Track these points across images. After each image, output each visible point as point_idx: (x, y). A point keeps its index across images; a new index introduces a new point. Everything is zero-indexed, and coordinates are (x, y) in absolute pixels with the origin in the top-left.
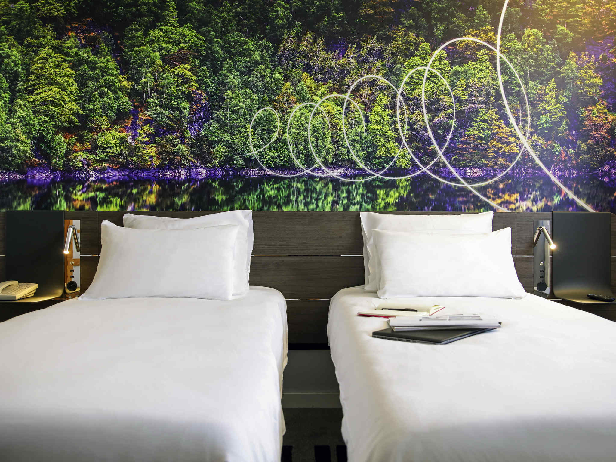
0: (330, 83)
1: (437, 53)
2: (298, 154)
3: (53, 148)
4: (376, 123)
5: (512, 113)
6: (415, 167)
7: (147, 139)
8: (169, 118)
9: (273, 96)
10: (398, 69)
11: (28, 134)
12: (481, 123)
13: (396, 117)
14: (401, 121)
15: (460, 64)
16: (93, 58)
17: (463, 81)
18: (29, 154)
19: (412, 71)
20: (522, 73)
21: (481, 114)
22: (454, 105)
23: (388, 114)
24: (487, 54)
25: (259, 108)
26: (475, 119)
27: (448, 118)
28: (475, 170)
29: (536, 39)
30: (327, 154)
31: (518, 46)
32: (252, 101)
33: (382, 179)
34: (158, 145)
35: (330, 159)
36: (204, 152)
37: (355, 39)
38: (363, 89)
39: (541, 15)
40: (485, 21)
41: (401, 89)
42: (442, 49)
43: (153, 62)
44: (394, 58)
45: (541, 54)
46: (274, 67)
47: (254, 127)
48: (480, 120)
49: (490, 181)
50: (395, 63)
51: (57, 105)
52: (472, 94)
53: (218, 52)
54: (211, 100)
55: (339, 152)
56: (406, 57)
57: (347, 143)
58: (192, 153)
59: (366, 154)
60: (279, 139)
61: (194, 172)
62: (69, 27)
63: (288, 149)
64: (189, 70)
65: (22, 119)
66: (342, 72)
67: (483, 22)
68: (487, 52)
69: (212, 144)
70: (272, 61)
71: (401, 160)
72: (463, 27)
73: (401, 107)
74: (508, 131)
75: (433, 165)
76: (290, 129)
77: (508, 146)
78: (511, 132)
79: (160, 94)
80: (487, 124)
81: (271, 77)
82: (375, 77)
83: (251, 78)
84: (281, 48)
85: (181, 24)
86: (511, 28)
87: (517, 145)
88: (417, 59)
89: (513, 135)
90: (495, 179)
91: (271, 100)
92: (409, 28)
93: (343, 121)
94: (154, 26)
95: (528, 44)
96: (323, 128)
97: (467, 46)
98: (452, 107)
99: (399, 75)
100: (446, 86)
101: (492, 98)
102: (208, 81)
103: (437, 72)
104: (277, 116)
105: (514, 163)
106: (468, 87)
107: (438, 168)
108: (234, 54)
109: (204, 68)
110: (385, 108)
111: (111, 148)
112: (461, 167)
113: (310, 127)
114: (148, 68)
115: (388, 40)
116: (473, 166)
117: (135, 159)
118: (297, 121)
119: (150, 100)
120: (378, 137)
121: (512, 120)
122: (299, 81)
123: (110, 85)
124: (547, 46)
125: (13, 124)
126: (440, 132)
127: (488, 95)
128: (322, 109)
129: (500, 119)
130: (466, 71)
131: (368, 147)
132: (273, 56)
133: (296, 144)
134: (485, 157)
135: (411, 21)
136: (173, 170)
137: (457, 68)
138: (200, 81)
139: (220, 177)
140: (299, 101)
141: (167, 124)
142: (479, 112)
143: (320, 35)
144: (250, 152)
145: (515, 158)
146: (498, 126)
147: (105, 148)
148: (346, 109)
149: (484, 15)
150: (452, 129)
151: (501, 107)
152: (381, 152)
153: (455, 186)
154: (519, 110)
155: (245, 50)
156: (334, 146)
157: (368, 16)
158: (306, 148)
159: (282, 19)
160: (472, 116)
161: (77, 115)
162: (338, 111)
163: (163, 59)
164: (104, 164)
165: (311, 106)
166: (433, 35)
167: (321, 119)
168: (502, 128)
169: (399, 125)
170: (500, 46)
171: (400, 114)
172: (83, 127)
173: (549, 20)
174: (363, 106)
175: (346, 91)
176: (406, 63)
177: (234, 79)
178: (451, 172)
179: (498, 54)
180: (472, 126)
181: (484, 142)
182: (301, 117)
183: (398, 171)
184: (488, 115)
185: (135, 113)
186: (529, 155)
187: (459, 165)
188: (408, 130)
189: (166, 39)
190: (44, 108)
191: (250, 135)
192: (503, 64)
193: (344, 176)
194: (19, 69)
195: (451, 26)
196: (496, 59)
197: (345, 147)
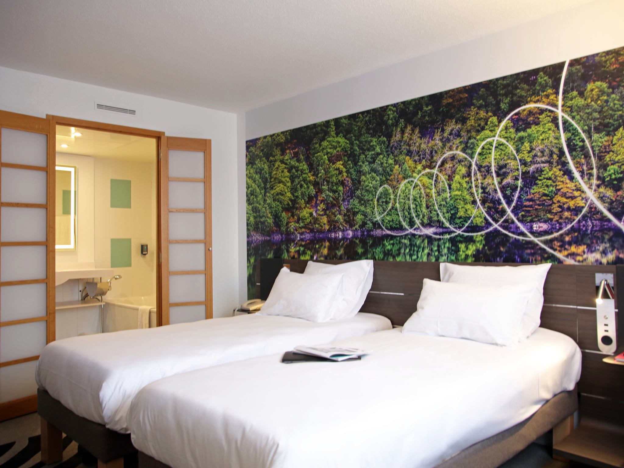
0: (424, 162)
1: (503, 124)
2: (405, 217)
3: (281, 221)
4: (457, 190)
5: (577, 168)
6: (488, 224)
7: (322, 213)
8: (333, 198)
9: (388, 177)
10: (473, 143)
11: (271, 213)
12: (545, 180)
13: (472, 183)
14: (476, 186)
15: (524, 130)
16: (297, 164)
17: (527, 145)
18: (272, 225)
19: (483, 143)
20: (586, 128)
21: (545, 172)
22: (519, 167)
23: (466, 182)
24: (550, 116)
25: (381, 186)
26: (539, 178)
27: (514, 180)
28: (541, 225)
29: (600, 91)
30: (423, 217)
31: (580, 102)
32: (376, 181)
33: (463, 235)
34: (328, 216)
35: (426, 221)
36: (351, 220)
37: (440, 124)
38: (447, 163)
39: (605, 67)
40: (546, 86)
41: (475, 159)
42: (508, 120)
43: (324, 162)
44: (469, 135)
45: (607, 106)
46: (388, 155)
47: (378, 201)
48: (544, 178)
49: (556, 235)
50: (470, 138)
51: (282, 195)
52: (536, 156)
53: (356, 150)
54: (354, 184)
55: (431, 215)
56: (478, 132)
57: (436, 207)
58: (345, 220)
59: (450, 215)
60: (393, 208)
61: (346, 233)
62: (287, 147)
63: (398, 215)
64: (342, 165)
65: (269, 204)
66: (431, 152)
67: (544, 88)
68: (549, 114)
69: (355, 214)
70: (387, 152)
71: (477, 219)
72: (526, 97)
73: (475, 174)
74: (573, 186)
75: (503, 222)
76: (399, 199)
77: (572, 199)
78: (576, 186)
79: (328, 182)
80: (550, 181)
81: (386, 163)
82: (455, 152)
83: (374, 166)
84: (392, 141)
85: (337, 134)
86: (573, 87)
87: (583, 199)
88: (487, 132)
89: (578, 189)
90: (561, 232)
91: (387, 180)
92: (479, 108)
93: (434, 190)
94: (323, 139)
95: (591, 98)
96: (420, 197)
97: (530, 113)
98: (518, 170)
99: (473, 148)
100: (512, 151)
101: (555, 156)
102: (352, 171)
103: (504, 141)
104: (391, 191)
105: (580, 216)
106: (532, 149)
107: (508, 224)
108: (365, 151)
109: (350, 162)
110: (464, 177)
111: (306, 219)
112: (527, 222)
113: (411, 197)
114: (322, 166)
115: (464, 120)
116: (539, 221)
117: (317, 226)
118: (403, 193)
119: (323, 187)
120: (458, 201)
121: (577, 175)
122: (404, 163)
123: (304, 180)
124: (613, 96)
125: (266, 208)
126: (508, 192)
127: (551, 154)
128: (419, 183)
129: (564, 175)
130: (529, 136)
131: (451, 209)
132: (387, 147)
133: (403, 210)
134: (550, 212)
135: (481, 101)
136: (335, 232)
137: (522, 134)
138: (347, 172)
139: (359, 236)
140: (404, 178)
141: (332, 202)
142: (543, 171)
143: (416, 127)
144: (375, 217)
145: (581, 211)
146: (563, 182)
147: (303, 220)
148: (435, 181)
149: (545, 80)
150: (519, 189)
151: (565, 164)
152: (461, 213)
153: (523, 240)
154: (583, 164)
155: (371, 146)
156: (428, 210)
157: (449, 104)
158: (409, 213)
159: (392, 119)
160: (537, 175)
161: (291, 200)
162: (429, 183)
163: (329, 160)
164: (303, 230)
165: (412, 181)
166: (499, 108)
167: (418, 190)
168: (567, 183)
169: (474, 190)
170: (563, 106)
171: (475, 181)
172: (293, 207)
173: (614, 69)
174: (447, 177)
175: (435, 167)
176: (478, 137)
177: (366, 168)
178: (519, 228)
179: (560, 113)
180: (536, 184)
181: (549, 198)
182: (405, 190)
183: (474, 228)
184: (552, 172)
185: (316, 196)
186: (596, 208)
187: (526, 220)
188: (482, 193)
189: (330, 146)
190: (277, 197)
191: (376, 206)
192: (565, 122)
193: (436, 234)
194: (267, 176)
195: (515, 98)
196: (558, 119)
197: (435, 211)
